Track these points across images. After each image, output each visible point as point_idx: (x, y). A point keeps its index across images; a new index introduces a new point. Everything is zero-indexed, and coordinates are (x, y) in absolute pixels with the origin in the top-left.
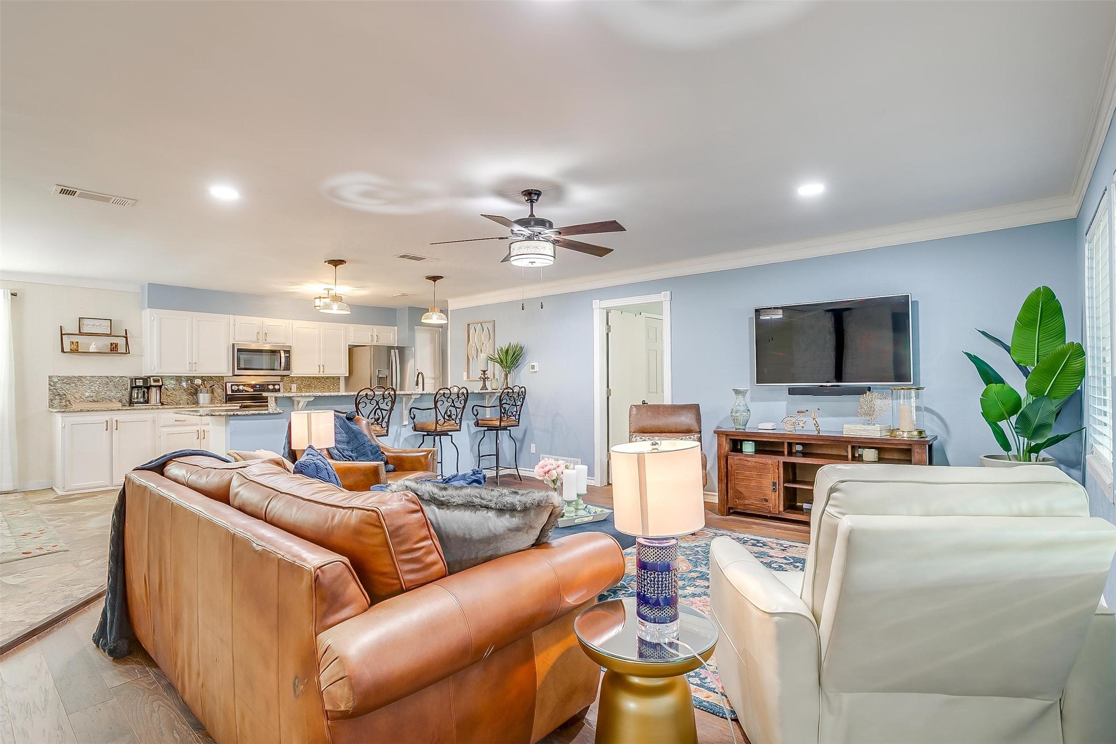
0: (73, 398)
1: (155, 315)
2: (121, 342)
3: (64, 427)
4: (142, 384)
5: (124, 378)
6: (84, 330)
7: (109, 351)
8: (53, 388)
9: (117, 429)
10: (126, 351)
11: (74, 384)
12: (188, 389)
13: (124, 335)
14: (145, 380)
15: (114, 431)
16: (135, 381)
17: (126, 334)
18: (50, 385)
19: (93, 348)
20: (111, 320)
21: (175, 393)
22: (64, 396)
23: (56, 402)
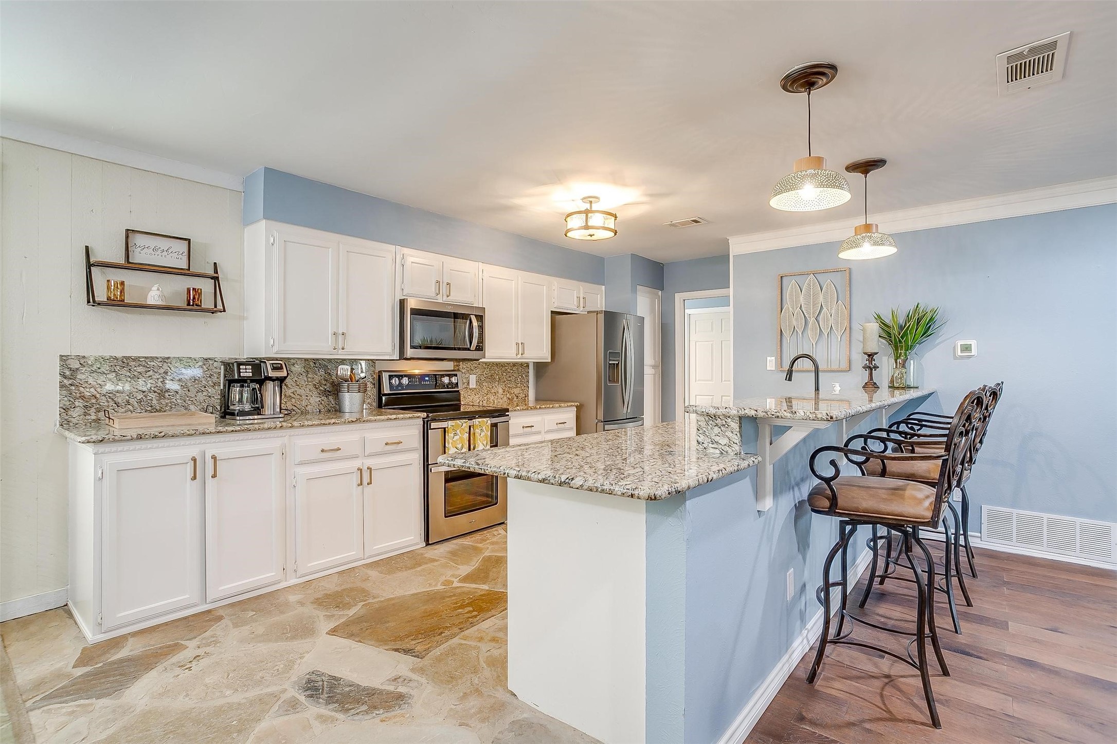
0: (111, 403)
1: (276, 234)
2: (206, 286)
3: (101, 479)
4: (251, 375)
5: (211, 362)
6: (138, 257)
7: (184, 305)
8: (70, 382)
9: (214, 476)
10: (216, 306)
11: (114, 374)
12: (321, 385)
13: (211, 272)
14: (257, 365)
15: (210, 482)
16: (239, 369)
17: (216, 271)
18: (63, 375)
19: (153, 297)
20: (189, 240)
21: (299, 391)
22: (94, 401)
23: (76, 413)
